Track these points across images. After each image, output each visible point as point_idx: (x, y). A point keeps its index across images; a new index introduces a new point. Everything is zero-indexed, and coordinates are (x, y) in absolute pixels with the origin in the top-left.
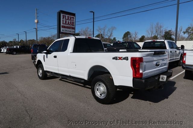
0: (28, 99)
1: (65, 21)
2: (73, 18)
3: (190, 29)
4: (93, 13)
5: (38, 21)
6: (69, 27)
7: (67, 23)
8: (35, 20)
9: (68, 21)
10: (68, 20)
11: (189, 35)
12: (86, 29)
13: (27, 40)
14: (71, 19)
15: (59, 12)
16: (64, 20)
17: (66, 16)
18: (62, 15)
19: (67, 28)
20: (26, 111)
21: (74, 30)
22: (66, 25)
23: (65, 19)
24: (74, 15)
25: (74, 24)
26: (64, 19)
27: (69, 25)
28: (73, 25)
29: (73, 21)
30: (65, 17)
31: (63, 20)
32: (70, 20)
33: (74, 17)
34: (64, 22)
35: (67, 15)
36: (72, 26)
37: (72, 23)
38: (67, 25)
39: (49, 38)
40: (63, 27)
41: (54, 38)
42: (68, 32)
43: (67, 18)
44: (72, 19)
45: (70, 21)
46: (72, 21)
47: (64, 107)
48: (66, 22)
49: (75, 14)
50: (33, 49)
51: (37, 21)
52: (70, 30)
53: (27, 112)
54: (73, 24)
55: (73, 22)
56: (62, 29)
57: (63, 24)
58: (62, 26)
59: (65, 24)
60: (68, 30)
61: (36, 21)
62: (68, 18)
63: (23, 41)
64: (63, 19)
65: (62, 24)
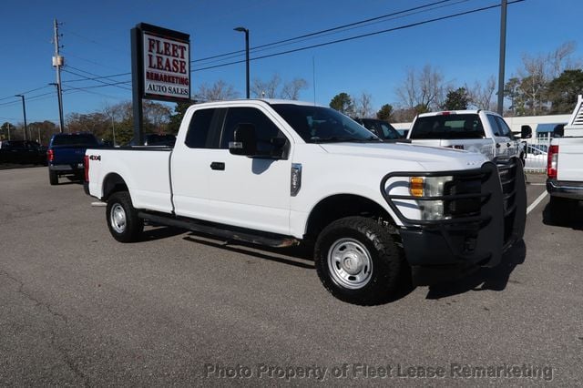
0: (65, 318)
1: (158, 57)
2: (183, 48)
3: (518, 85)
4: (245, 34)
5: (62, 62)
6: (169, 77)
7: (164, 63)
8: (54, 59)
9: (165, 57)
10: (166, 54)
11: (515, 102)
12: (215, 87)
13: (28, 123)
14: (174, 51)
15: (137, 28)
16: (154, 54)
17: (158, 42)
18: (146, 38)
19: (165, 81)
20: (70, 364)
21: (187, 88)
22: (160, 72)
23: (158, 52)
24: (184, 38)
25: (187, 68)
26: (155, 50)
27: (170, 70)
28: (181, 72)
29: (182, 57)
30: (156, 46)
31: (150, 56)
32: (174, 56)
33: (187, 46)
34: (155, 61)
35: (162, 41)
36: (178, 74)
37: (179, 66)
38: (163, 73)
39: (98, 116)
40: (151, 77)
41: (115, 116)
42: (168, 94)
43: (162, 47)
44: (179, 51)
45: (171, 59)
46: (179, 59)
47: (208, 342)
48: (159, 63)
49: (189, 36)
50: (53, 149)
51: (59, 59)
52: (173, 86)
53: (76, 370)
54: (183, 67)
55: (181, 62)
56: (147, 84)
57: (150, 67)
58: (148, 73)
59: (158, 68)
60: (168, 85)
61: (56, 61)
62: (167, 49)
63: (10, 126)
64: (150, 51)
65: (146, 68)
